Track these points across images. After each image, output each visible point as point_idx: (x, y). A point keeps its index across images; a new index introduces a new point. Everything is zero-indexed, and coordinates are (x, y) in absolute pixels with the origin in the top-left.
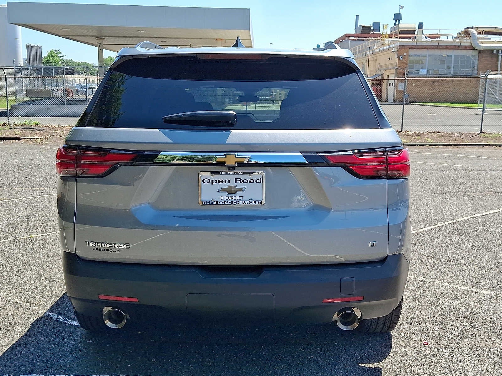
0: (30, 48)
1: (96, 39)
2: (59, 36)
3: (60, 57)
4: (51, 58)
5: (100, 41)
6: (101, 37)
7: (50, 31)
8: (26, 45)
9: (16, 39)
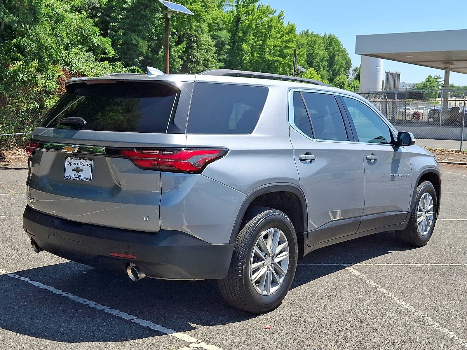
0: (389, 75)
1: (443, 64)
2: (407, 63)
3: (440, 82)
4: (428, 84)
5: (447, 65)
6: (448, 62)
7: (397, 59)
8: (386, 72)
9: (377, 67)
